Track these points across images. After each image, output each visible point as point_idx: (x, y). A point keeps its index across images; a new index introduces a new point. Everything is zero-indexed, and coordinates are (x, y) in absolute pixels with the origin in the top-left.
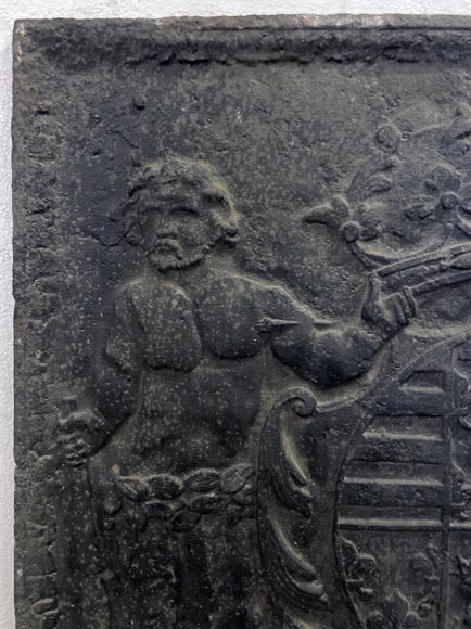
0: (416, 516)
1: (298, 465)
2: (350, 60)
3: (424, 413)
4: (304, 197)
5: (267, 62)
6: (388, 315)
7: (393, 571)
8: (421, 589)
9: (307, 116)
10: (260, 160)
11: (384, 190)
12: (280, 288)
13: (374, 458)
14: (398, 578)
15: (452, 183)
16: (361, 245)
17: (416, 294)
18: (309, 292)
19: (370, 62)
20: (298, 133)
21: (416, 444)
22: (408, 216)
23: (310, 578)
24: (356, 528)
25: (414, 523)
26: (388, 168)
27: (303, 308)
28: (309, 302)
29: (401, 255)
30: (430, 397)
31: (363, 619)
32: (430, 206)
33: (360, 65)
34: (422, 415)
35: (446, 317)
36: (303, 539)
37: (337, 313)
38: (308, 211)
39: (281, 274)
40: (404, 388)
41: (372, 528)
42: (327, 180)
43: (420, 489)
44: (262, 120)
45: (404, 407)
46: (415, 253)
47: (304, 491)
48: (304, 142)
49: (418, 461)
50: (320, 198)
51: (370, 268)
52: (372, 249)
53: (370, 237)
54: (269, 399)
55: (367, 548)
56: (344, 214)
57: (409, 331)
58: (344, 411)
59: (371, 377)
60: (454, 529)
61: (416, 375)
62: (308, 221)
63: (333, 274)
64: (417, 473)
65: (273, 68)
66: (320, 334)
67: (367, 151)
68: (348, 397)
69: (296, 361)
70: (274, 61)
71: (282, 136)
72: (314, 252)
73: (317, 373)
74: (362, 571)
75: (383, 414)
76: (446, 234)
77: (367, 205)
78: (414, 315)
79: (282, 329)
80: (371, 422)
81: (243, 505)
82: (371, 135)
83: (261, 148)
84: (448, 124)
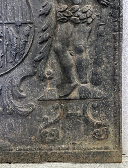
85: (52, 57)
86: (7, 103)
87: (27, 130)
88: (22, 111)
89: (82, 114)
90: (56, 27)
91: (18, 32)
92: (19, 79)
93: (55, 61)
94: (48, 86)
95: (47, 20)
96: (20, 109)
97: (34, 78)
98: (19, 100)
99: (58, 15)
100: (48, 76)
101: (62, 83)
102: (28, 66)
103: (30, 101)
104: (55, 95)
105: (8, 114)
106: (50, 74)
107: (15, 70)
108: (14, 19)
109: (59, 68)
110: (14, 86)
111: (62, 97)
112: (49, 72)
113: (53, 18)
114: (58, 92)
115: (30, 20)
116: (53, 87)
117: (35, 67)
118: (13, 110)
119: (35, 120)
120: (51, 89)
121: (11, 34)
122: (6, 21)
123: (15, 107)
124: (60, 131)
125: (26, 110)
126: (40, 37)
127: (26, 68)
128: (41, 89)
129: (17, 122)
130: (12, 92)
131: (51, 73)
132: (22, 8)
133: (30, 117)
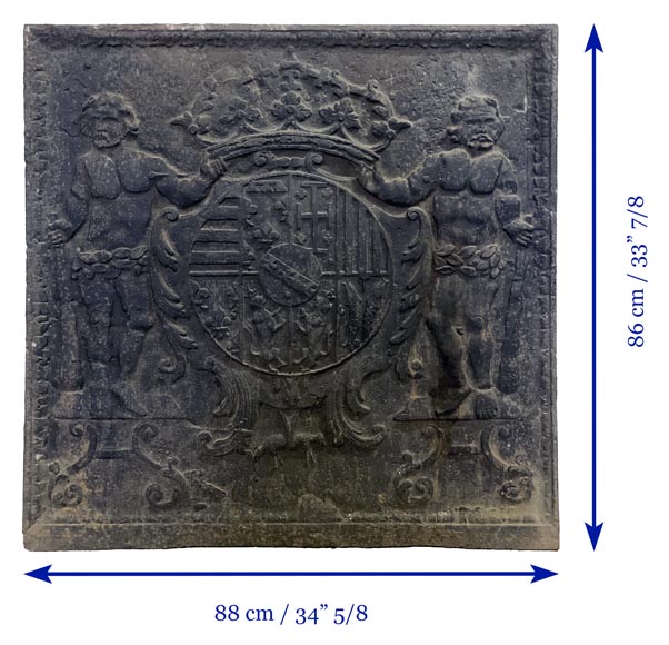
0: (229, 269)
1: (170, 246)
2: (192, 46)
3: (230, 219)
4: (172, 112)
5: (151, 46)
6: (212, 171)
7: (217, 297)
8: (231, 306)
9: (171, 72)
10: (149, 94)
11: (209, 109)
12: (160, 157)
13: (206, 241)
14: (220, 299)
15: (242, 106)
16: (198, 136)
17: (226, 160)
18: (175, 161)
19: (202, 47)
20: (167, 81)
21: (226, 233)
22: (222, 122)
23: (178, 301)
24: (200, 276)
25: (226, 272)
26: (211, 98)
27: (172, 168)
28: (175, 165)
29: (218, 141)
30: (232, 210)
31: (203, 322)
32: (231, 117)
33: (197, 48)
34: (229, 219)
35: (242, 172)
36: (173, 284)
37: (190, 170)
38: (173, 119)
39: (161, 150)
40: (221, 206)
41: (207, 275)
42: (182, 104)
43: (228, 255)
44: (150, 74)
45: (220, 215)
46: (225, 140)
47: (173, 258)
48: (170, 85)
49: (228, 243)
50: (180, 113)
51: (204, 147)
52: (205, 138)
53: (204, 133)
54: (157, 213)
55: (204, 286)
56: (190, 120)
57: (223, 179)
58: (192, 219)
59: (206, 202)
60: (246, 275)
61: (225, 200)
62: (174, 124)
63: (187, 151)
64: (227, 248)
65: (154, 49)
66: (181, 180)
67: (201, 90)
68: (195, 212)
69: (168, 194)
70: (155, 46)
71: (159, 82)
72: (177, 140)
73: (178, 200)
74: (202, 297)
75: (210, 220)
76: (240, 131)
77: (201, 116)
78: (225, 171)
79: (161, 177)
80: (205, 223)
81: (143, 266)
82: (203, 82)
83: (149, 88)
84: (238, 78)
85: (423, 335)
86: (335, 422)
87: (369, 478)
88: (362, 441)
89: (479, 450)
90: (433, 282)
91: (363, 291)
92: (360, 376)
93: (428, 343)
94: (413, 391)
95: (417, 269)
96: (359, 437)
97: (387, 375)
98: (356, 418)
99: (437, 262)
100: (413, 373)
101: (440, 386)
102: (377, 352)
103: (377, 420)
104: (426, 410)
105: (334, 445)
106: (417, 367)
107: (351, 361)
108: (358, 269)
109: (437, 358)
110: (351, 391)
111: (441, 414)
112: (417, 363)
113: (428, 267)
114: (433, 404)
115: (386, 270)
116: (422, 393)
117: (389, 355)
118: (345, 438)
119: (387, 459)
120: (419, 397)
121: (351, 295)
122: (342, 272)
123: (350, 432)
124: (435, 483)
125: (370, 439)
126: (403, 300)
127: (374, 355)
128: (399, 395)
129: (351, 463)
130: (345, 402)
131: (420, 368)
132: (373, 250)
133: (376, 453)
